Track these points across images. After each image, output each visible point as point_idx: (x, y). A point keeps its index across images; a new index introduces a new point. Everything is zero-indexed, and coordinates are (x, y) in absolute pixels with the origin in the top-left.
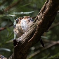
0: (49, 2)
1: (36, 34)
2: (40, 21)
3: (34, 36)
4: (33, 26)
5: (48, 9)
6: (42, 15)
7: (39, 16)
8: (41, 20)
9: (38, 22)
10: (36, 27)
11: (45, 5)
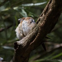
0: (52, 2)
1: (38, 36)
2: (42, 23)
3: (36, 39)
4: (35, 28)
5: (51, 10)
6: (45, 16)
7: (41, 18)
8: (44, 22)
9: (41, 24)
10: (38, 30)
11: (48, 6)
